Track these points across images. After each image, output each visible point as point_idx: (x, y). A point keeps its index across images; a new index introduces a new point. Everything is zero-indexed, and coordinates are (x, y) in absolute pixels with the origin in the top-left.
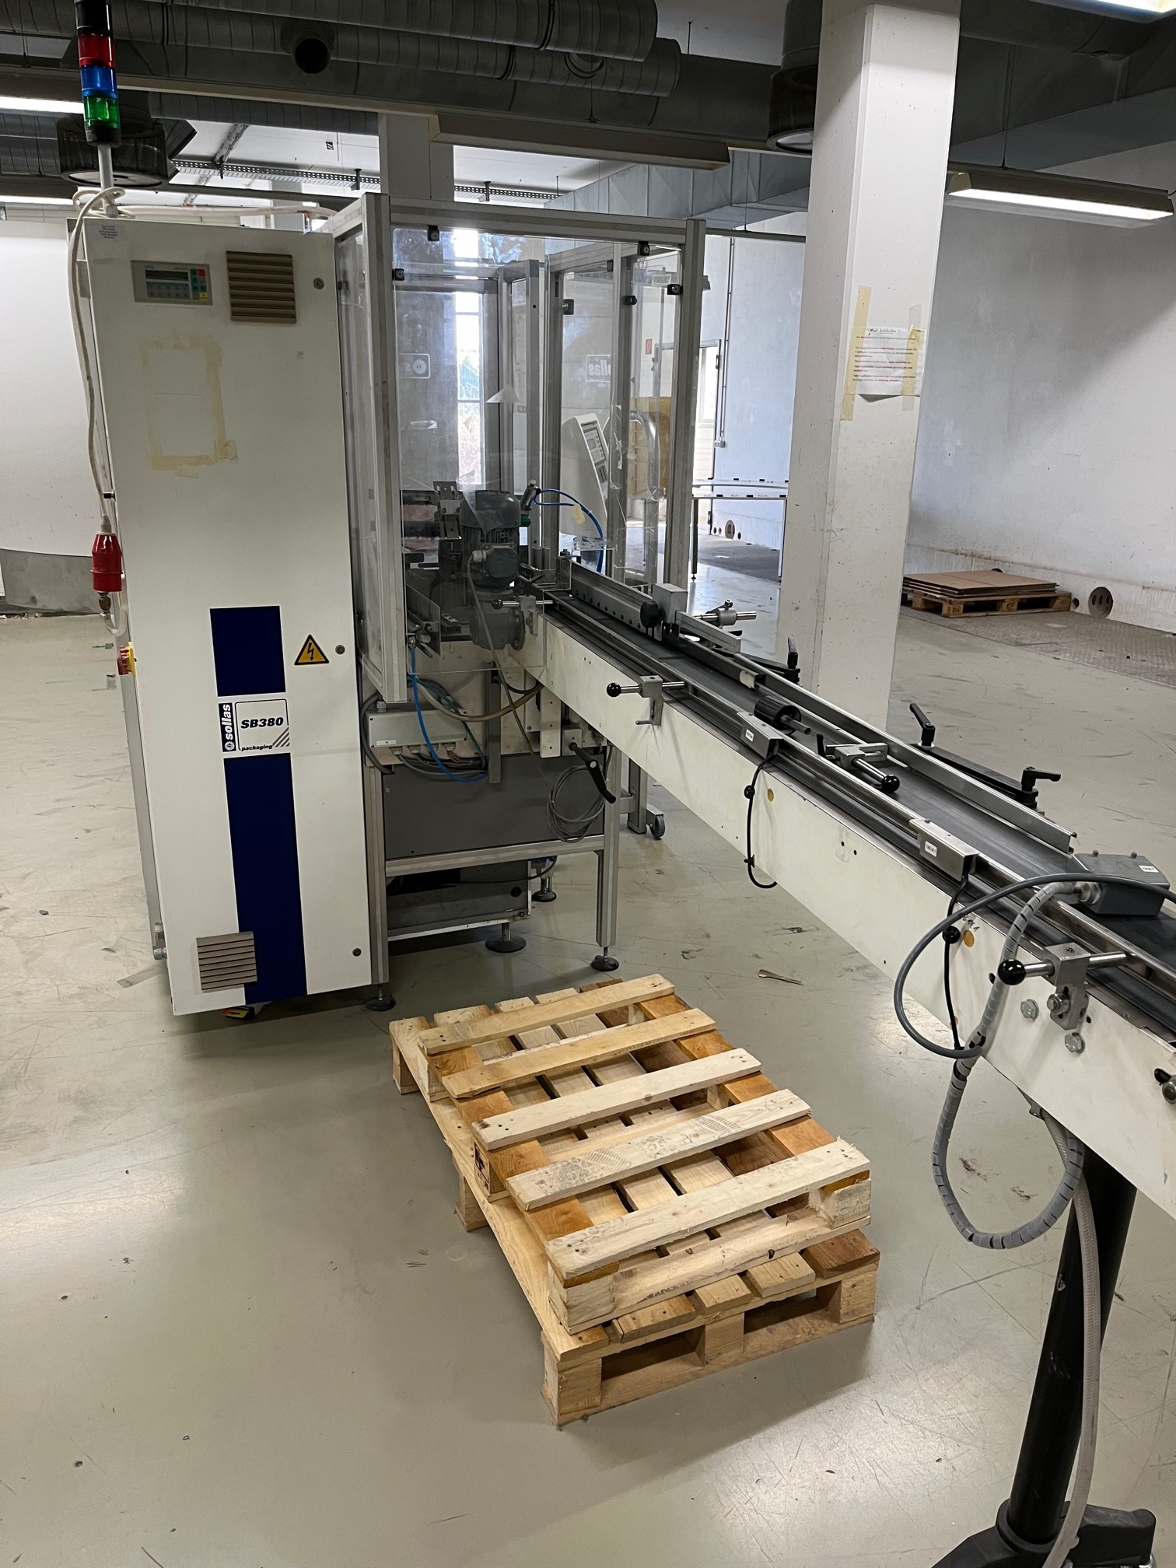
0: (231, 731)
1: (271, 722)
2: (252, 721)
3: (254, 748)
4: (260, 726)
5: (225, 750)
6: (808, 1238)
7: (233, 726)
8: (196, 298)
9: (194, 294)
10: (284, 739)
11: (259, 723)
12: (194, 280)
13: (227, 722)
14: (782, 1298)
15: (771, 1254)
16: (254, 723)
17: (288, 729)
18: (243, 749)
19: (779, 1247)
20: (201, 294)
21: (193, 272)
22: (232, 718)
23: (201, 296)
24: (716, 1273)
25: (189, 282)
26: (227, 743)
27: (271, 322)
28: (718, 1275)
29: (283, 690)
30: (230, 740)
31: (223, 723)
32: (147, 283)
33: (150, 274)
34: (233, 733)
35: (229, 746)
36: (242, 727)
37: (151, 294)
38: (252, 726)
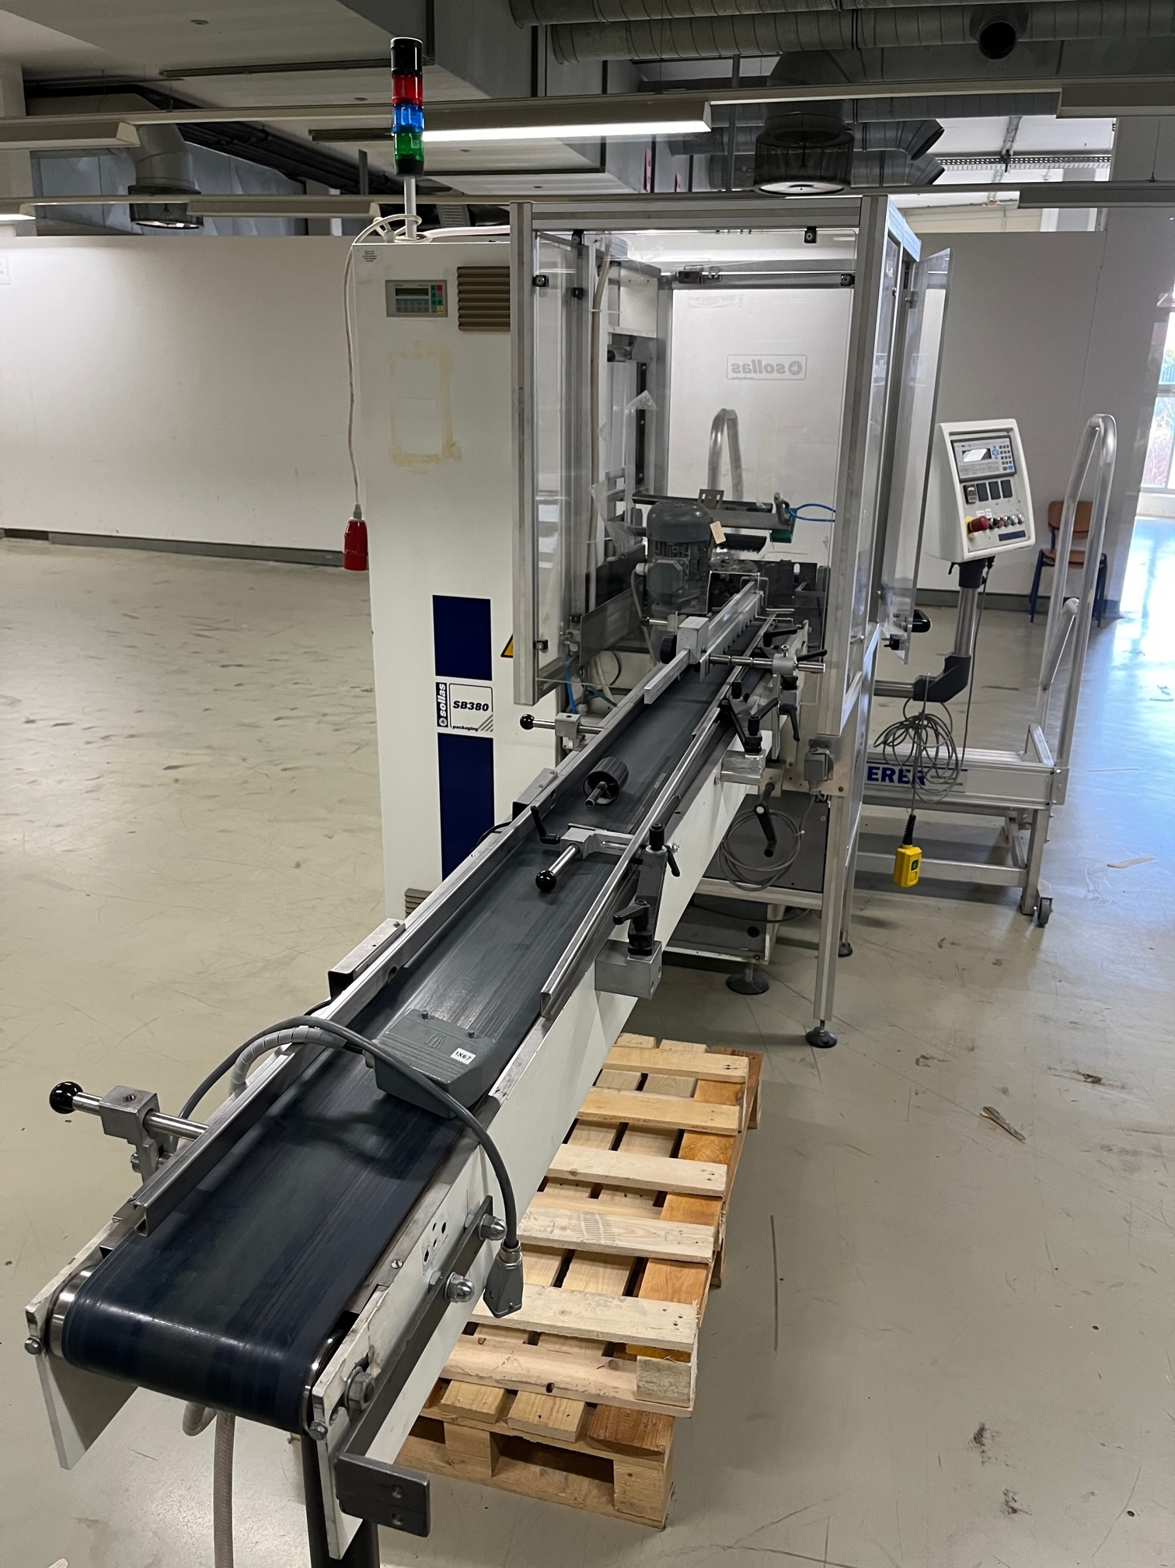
0: (444, 709)
1: (478, 707)
2: (463, 703)
3: (463, 728)
4: (469, 708)
5: (439, 725)
6: (601, 1393)
7: (446, 704)
8: (434, 311)
9: (432, 308)
10: (488, 724)
11: (468, 706)
12: (433, 295)
13: (442, 699)
14: (534, 1440)
15: (549, 1388)
16: (464, 705)
17: (492, 716)
18: (454, 727)
19: (561, 1386)
20: (438, 307)
21: (433, 288)
22: (446, 697)
23: (438, 309)
24: (477, 1375)
25: (429, 297)
26: (441, 719)
27: (491, 330)
28: (481, 1379)
29: (490, 678)
30: (443, 717)
31: (439, 701)
32: (397, 300)
33: (398, 292)
34: (446, 711)
35: (443, 722)
36: (454, 707)
37: (399, 310)
38: (462, 708)
